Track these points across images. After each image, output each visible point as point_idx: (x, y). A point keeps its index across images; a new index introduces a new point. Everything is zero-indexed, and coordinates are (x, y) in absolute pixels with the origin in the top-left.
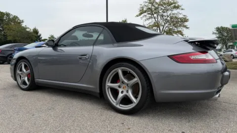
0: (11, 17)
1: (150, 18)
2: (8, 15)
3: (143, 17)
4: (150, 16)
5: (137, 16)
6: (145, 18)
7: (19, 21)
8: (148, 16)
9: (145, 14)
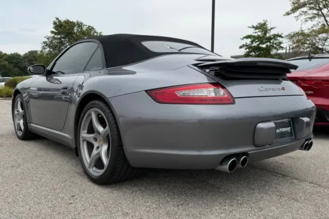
0: (85, 28)
1: (314, 17)
2: (80, 25)
3: (301, 15)
4: (315, 12)
5: (288, 14)
6: (303, 17)
7: (95, 34)
8: (310, 12)
9: (305, 9)
